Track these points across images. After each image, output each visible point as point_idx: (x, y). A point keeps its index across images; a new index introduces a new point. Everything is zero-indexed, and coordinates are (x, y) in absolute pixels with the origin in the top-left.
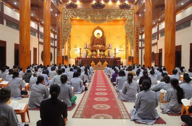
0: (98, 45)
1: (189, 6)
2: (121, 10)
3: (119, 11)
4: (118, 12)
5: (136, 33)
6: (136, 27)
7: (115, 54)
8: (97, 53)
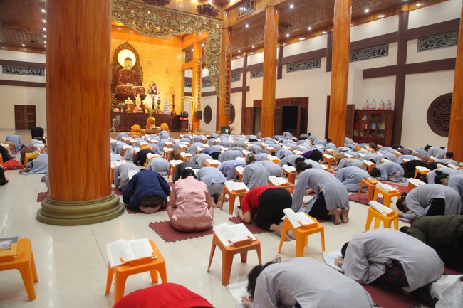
0: (128, 85)
1: (318, 34)
2: (200, 17)
3: (194, 17)
4: (193, 19)
5: (226, 67)
6: (226, 54)
7: (174, 105)
8: (134, 102)
